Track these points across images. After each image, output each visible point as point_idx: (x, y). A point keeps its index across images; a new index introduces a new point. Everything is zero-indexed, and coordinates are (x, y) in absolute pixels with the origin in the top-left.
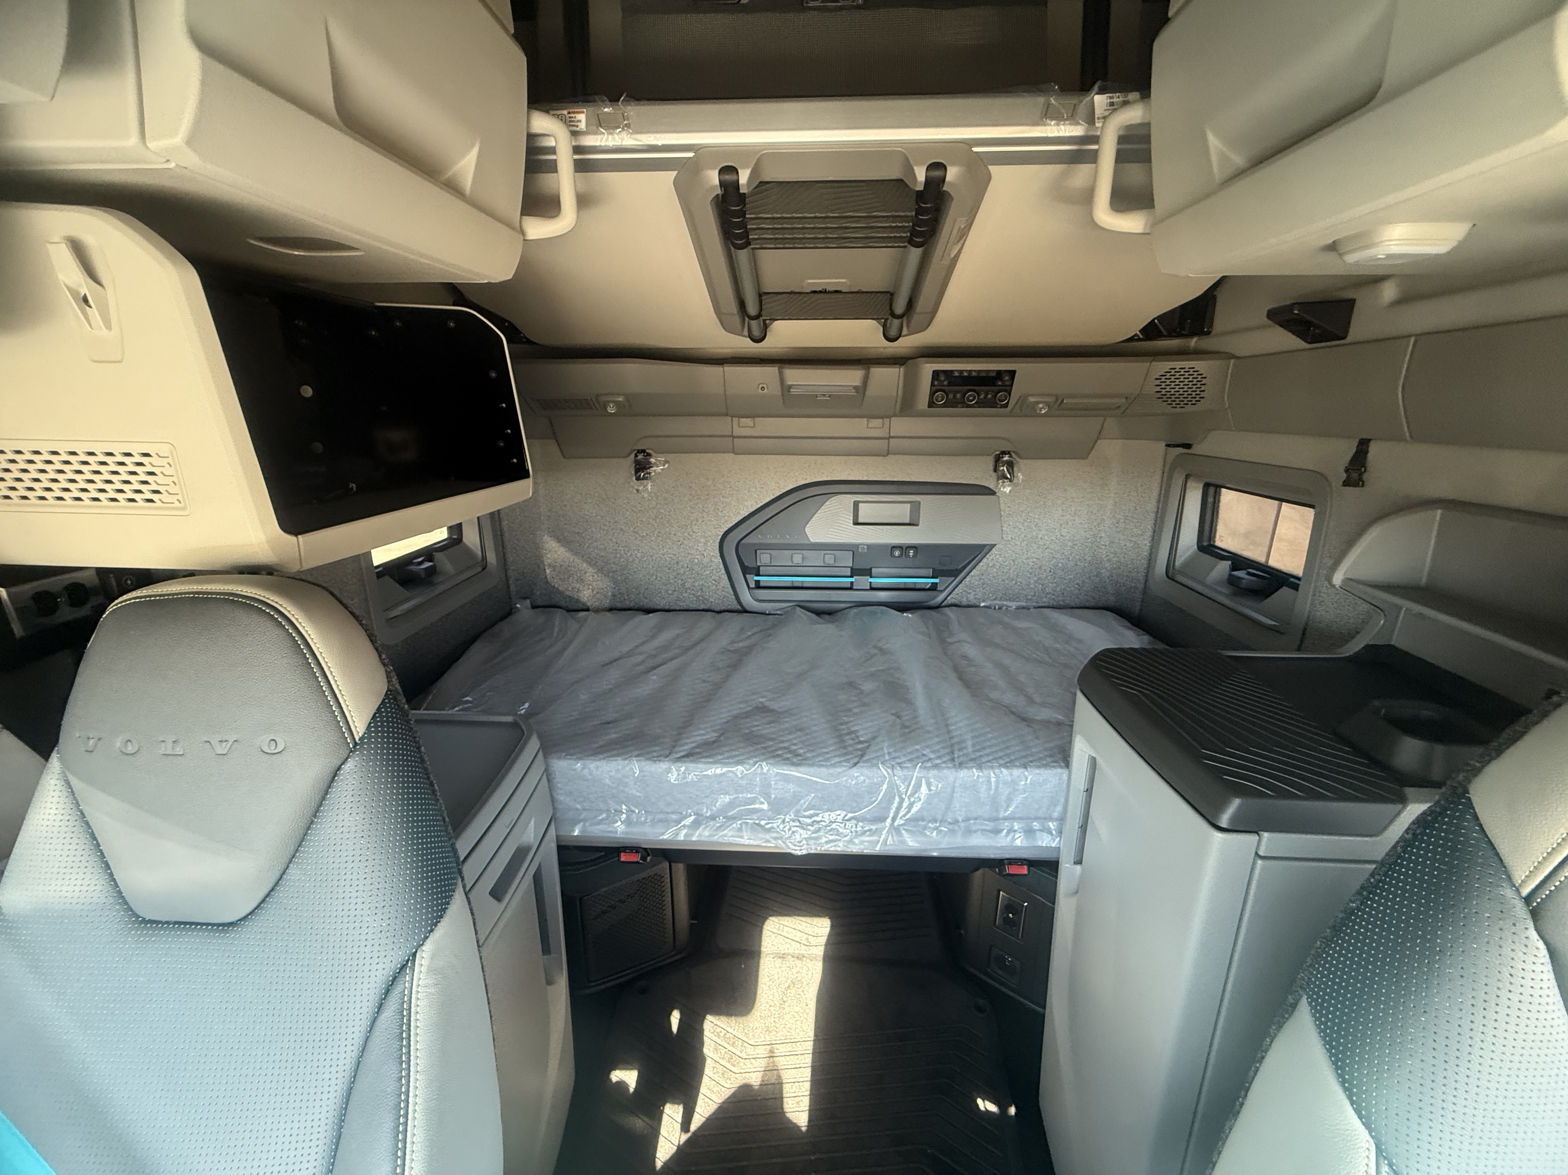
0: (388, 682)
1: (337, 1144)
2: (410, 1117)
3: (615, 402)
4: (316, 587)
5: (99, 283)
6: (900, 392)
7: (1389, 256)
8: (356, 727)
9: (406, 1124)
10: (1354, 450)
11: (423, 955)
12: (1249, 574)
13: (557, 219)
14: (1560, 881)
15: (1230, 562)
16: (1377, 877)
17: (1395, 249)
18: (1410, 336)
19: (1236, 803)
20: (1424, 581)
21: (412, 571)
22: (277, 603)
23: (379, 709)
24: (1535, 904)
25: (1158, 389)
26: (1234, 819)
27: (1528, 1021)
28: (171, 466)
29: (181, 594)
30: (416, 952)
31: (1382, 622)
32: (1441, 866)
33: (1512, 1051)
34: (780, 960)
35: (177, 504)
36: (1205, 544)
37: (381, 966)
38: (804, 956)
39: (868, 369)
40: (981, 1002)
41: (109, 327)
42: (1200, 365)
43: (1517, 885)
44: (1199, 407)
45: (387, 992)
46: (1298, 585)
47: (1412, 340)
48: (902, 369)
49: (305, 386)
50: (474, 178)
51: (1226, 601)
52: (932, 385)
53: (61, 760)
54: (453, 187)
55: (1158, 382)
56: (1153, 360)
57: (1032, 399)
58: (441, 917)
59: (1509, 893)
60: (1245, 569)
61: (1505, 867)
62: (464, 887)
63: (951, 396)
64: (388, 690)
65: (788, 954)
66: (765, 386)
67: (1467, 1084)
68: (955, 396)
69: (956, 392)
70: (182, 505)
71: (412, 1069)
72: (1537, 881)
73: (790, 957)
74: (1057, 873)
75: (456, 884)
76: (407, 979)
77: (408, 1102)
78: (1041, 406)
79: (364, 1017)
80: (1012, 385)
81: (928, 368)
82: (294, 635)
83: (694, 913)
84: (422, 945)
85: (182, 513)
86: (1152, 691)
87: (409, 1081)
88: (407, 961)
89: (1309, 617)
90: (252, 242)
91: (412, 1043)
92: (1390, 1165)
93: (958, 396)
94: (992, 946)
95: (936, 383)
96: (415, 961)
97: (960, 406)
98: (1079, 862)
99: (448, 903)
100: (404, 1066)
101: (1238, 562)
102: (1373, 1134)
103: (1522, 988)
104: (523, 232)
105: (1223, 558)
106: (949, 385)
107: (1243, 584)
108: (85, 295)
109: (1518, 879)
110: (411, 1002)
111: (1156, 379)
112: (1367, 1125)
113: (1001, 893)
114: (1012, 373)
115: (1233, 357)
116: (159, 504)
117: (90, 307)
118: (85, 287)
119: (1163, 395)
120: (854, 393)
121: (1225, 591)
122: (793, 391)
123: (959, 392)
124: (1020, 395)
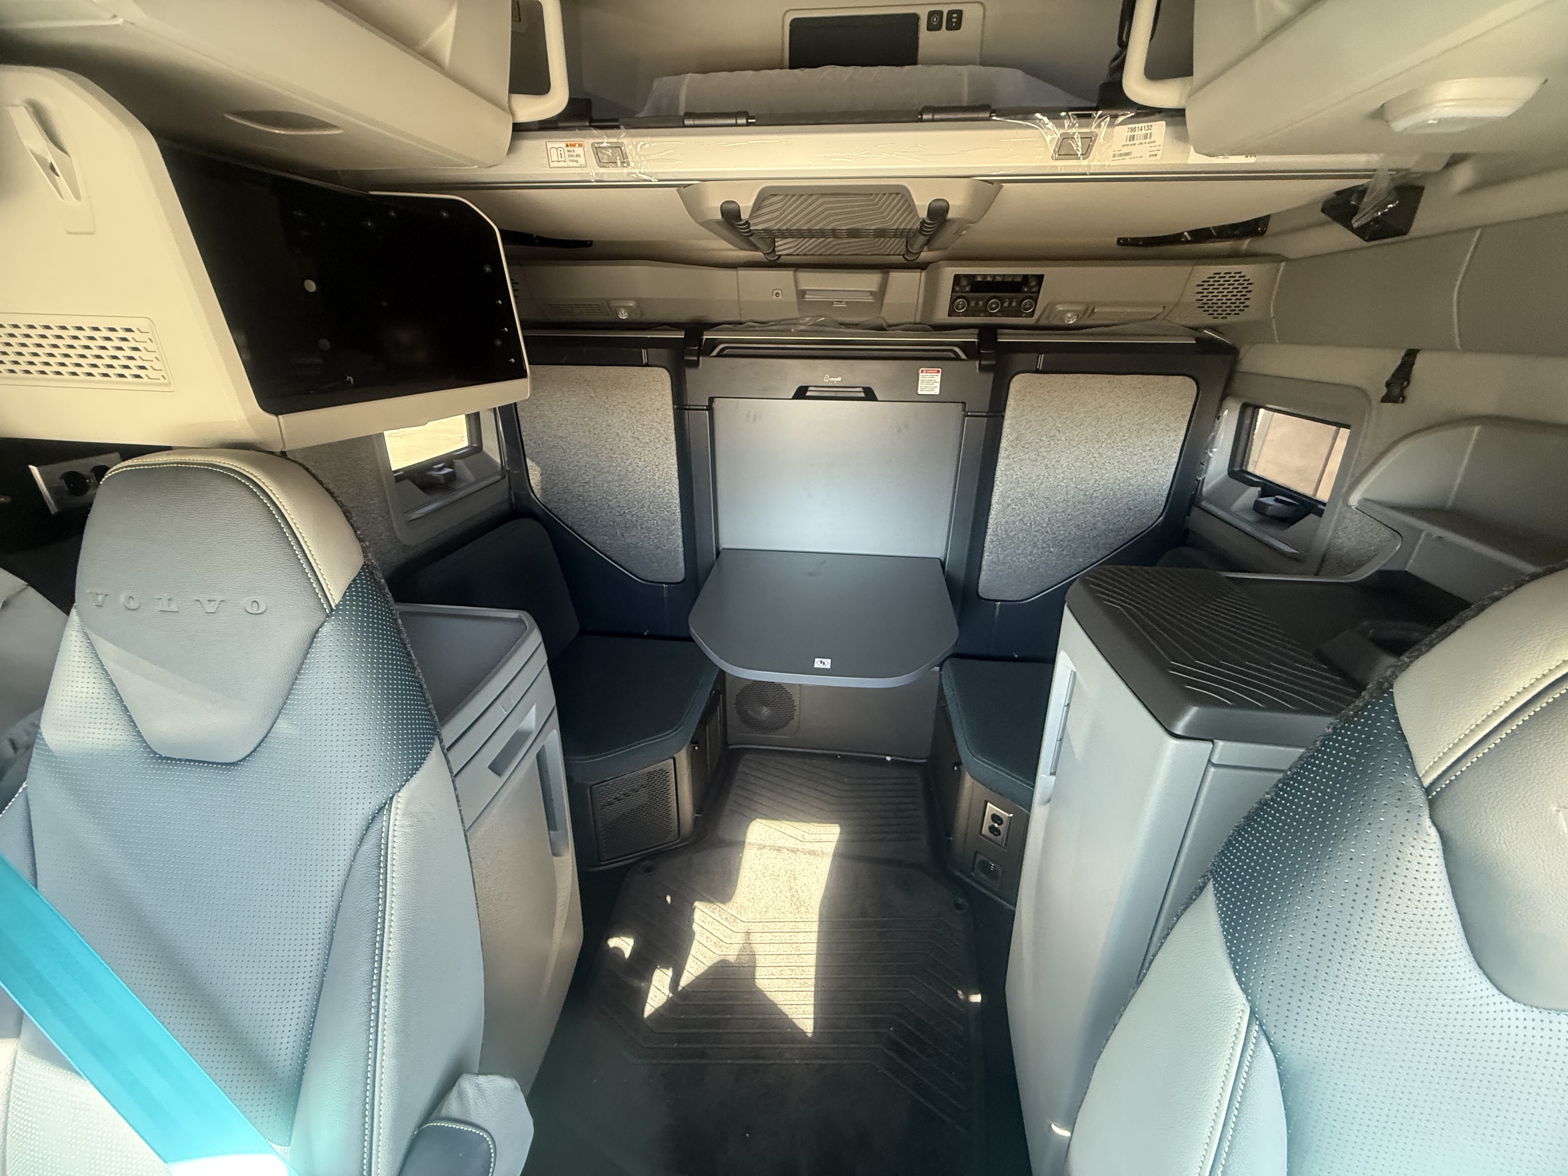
0: (364, 557)
1: (330, 949)
2: (386, 930)
3: (625, 307)
4: (294, 464)
5: (66, 152)
6: (921, 300)
7: (1442, 122)
8: (332, 595)
9: (382, 935)
10: (1399, 363)
11: (399, 800)
12: (1277, 500)
13: (544, 96)
14: (1461, 771)
15: (1259, 489)
16: (1295, 770)
17: (1449, 111)
18: (1476, 228)
19: (1193, 711)
20: (1450, 504)
21: (431, 475)
22: (252, 474)
23: (354, 580)
24: (1434, 793)
25: (1199, 297)
26: (1188, 727)
27: (1409, 902)
28: (152, 341)
29: (166, 464)
30: (393, 797)
31: (1398, 547)
32: (1352, 758)
33: (1389, 928)
34: (776, 852)
35: (162, 380)
36: (1236, 469)
37: (360, 806)
38: (798, 850)
39: (888, 273)
40: (961, 900)
41: (78, 197)
42: (1248, 270)
43: (1421, 775)
44: (1243, 317)
45: (368, 828)
46: (1323, 511)
47: (1478, 232)
48: (923, 274)
49: (308, 281)
50: (453, 48)
51: (1248, 529)
52: (953, 290)
53: (79, 614)
54: (429, 58)
55: (1200, 289)
56: (1195, 265)
57: (1060, 308)
58: (417, 769)
59: (1411, 782)
60: (1274, 496)
61: (1412, 758)
62: (442, 748)
63: (972, 304)
64: (365, 564)
65: (784, 848)
66: (780, 292)
67: (1341, 956)
68: (977, 304)
69: (977, 300)
70: (166, 381)
71: (388, 892)
72: (1439, 771)
73: (785, 850)
74: (1034, 783)
75: (432, 744)
76: (385, 819)
77: (384, 919)
78: (1069, 315)
79: (347, 847)
80: (1039, 292)
81: (949, 273)
82: (268, 505)
83: (699, 807)
84: (399, 791)
85: (167, 389)
86: (1134, 606)
87: (385, 902)
88: (385, 804)
89: (1329, 545)
90: (231, 118)
91: (388, 872)
92: (1261, 1025)
93: (981, 303)
94: (977, 852)
95: (957, 289)
96: (391, 804)
97: (982, 314)
98: (1053, 774)
99: (424, 759)
100: (381, 889)
101: (1268, 488)
102: (1249, 998)
103: (1407, 871)
104: (513, 114)
105: (1253, 484)
106: (972, 291)
107: (1269, 511)
108: (51, 164)
109: (1421, 771)
110: (388, 838)
111: (1198, 285)
112: (1245, 991)
113: (989, 804)
114: (1040, 278)
115: (1285, 259)
116: (146, 380)
117: (58, 175)
118: (50, 155)
119: (1204, 304)
120: (870, 300)
121: (1251, 517)
122: (808, 297)
123: (981, 299)
124: (1047, 303)
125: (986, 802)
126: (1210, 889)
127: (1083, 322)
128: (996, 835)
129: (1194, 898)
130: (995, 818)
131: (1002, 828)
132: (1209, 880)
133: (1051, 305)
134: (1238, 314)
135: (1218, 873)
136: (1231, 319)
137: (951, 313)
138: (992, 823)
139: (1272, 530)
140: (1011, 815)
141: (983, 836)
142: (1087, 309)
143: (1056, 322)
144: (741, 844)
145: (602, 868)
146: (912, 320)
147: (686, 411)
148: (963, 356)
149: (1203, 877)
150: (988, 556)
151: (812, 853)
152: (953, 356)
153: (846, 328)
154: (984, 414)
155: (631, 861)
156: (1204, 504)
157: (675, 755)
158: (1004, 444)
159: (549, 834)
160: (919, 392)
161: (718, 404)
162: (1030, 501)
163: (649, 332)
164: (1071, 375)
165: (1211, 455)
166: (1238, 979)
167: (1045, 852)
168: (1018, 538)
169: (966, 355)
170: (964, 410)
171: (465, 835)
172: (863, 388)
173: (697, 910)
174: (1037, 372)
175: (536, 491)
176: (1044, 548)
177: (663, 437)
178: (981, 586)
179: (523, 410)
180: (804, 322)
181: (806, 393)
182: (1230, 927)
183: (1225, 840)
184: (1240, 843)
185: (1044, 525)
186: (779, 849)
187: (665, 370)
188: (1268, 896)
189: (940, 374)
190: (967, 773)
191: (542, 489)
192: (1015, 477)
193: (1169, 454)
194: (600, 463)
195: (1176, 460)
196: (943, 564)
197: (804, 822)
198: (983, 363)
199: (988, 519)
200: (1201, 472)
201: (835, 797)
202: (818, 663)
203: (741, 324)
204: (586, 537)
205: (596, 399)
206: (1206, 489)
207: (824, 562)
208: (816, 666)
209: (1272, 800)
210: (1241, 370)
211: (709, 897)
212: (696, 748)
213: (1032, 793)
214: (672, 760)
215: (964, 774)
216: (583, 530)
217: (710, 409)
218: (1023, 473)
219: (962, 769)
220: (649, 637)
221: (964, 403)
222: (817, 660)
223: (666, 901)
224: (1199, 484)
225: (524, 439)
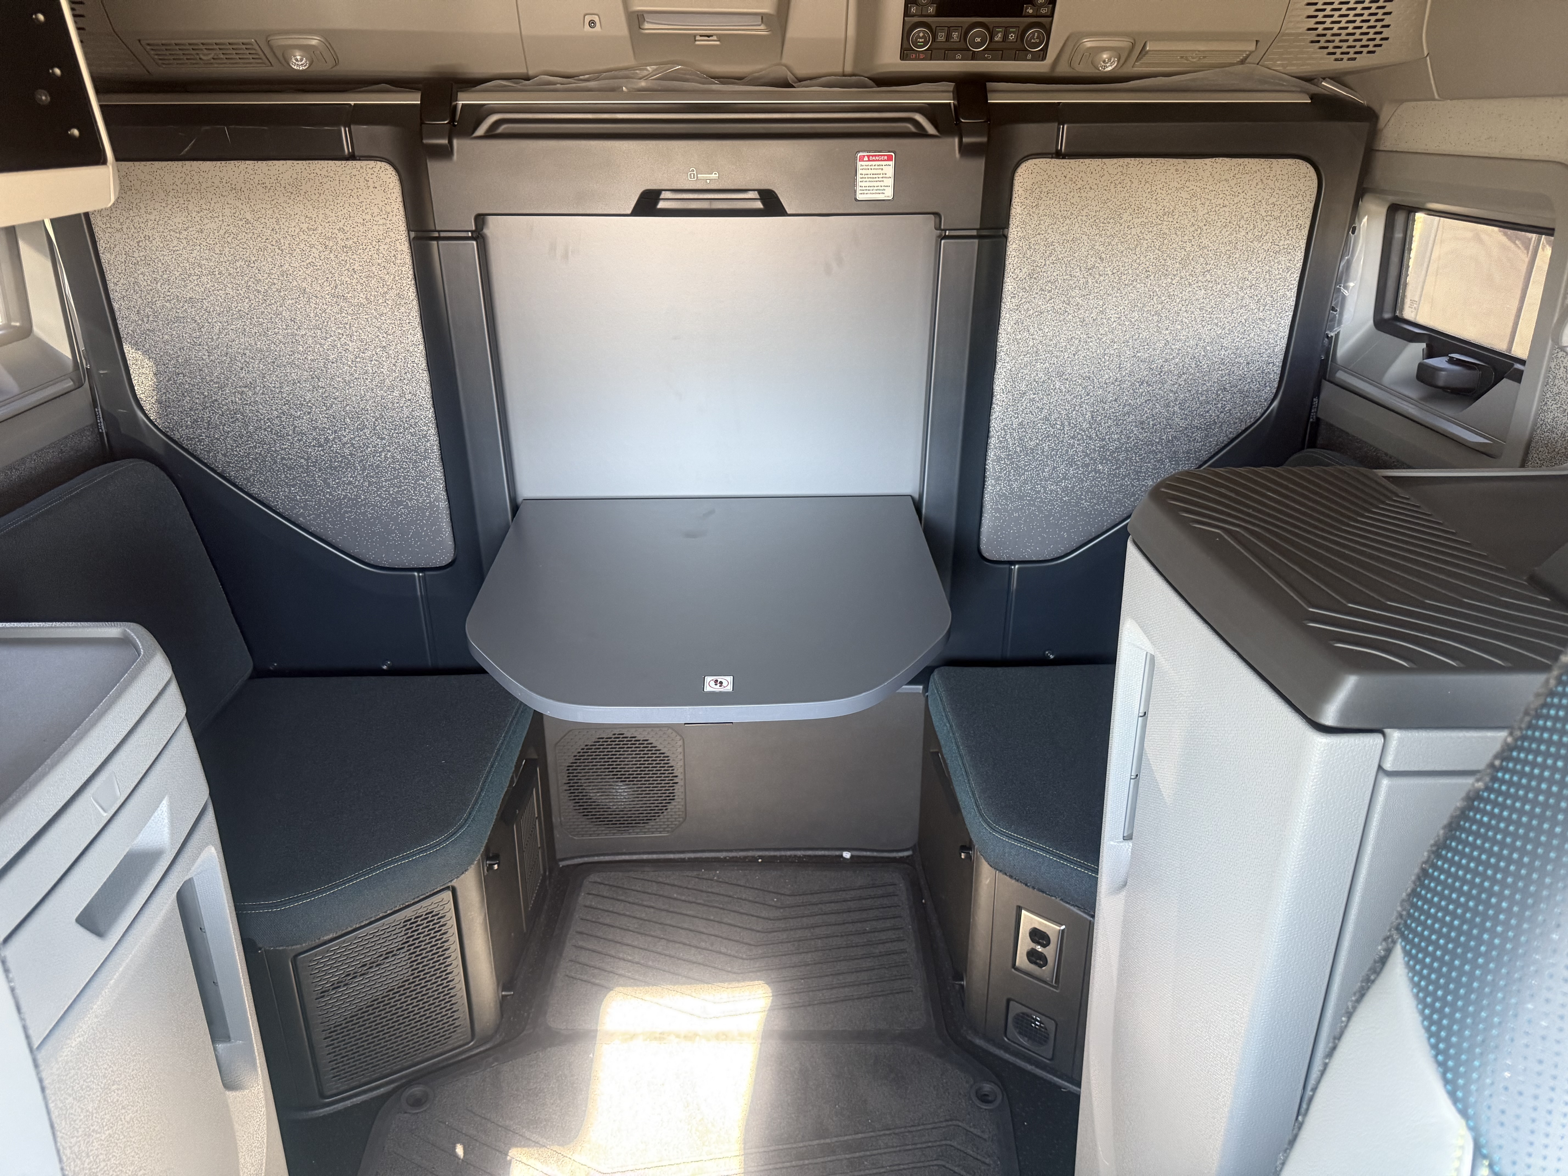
6: (851, 32)
12: (1452, 361)
15: (1424, 345)
19: (1350, 683)
25: (1311, 23)
26: (1347, 710)
34: (655, 1043)
36: (1387, 316)
38: (696, 1035)
40: (987, 1087)
44: (1380, 57)
46: (1521, 373)
51: (1412, 412)
52: (907, 13)
57: (1088, 43)
60: (1446, 355)
63: (941, 37)
65: (669, 1033)
66: (596, 19)
68: (948, 37)
69: (949, 29)
73: (672, 1037)
78: (1105, 56)
80: (1052, 15)
89: (1535, 423)
93: (955, 35)
94: (1009, 1001)
97: (959, 56)
98: (1128, 838)
101: (1437, 343)
102: (1471, 1123)
105: (1413, 338)
106: (938, 14)
107: (1442, 380)
112: (1463, 1113)
113: (1024, 912)
119: (1319, 35)
120: (761, 30)
121: (1413, 394)
122: (649, 27)
123: (956, 27)
124: (1067, 34)
125: (1019, 909)
126: (1398, 958)
127: (1130, 69)
128: (1041, 966)
129: (1372, 977)
130: (1037, 935)
131: (1050, 952)
132: (1394, 942)
133: (1074, 39)
134: (1373, 52)
135: (1408, 927)
136: (1363, 61)
137: (906, 53)
138: (1033, 945)
139: (1449, 410)
140: (1063, 927)
141: (1017, 969)
142: (1133, 45)
143: (1082, 69)
144: (589, 1036)
145: (327, 1110)
146: (839, 70)
147: (435, 243)
148: (930, 129)
149: (1386, 939)
150: (993, 486)
151: (722, 1036)
152: (911, 128)
153: (722, 83)
154: (974, 233)
155: (382, 1090)
156: (1341, 375)
157: (454, 883)
158: (1009, 285)
159: (215, 1049)
160: (860, 197)
161: (495, 228)
162: (1058, 385)
163: (353, 95)
164: (1115, 160)
165: (1346, 292)
166: (1452, 1095)
167: (1125, 973)
168: (1043, 452)
169: (936, 127)
170: (938, 228)
171: (35, 1061)
172: (760, 192)
173: (514, 1164)
174: (1059, 155)
175: (147, 407)
176: (1087, 465)
177: (392, 293)
178: (984, 539)
179: (110, 250)
180: (645, 73)
181: (657, 203)
182: (1434, 1011)
183: (1417, 870)
184: (1441, 870)
185: (1085, 425)
186: (661, 1037)
187: (388, 166)
188: (1491, 946)
189: (892, 163)
190: (983, 860)
191: (159, 402)
192: (1031, 344)
193: (1281, 293)
194: (273, 347)
195: (1292, 302)
196: (918, 506)
197: (702, 982)
198: (966, 140)
199: (989, 421)
200: (1334, 322)
201: (758, 931)
202: (710, 685)
203: (528, 78)
204: (254, 490)
205: (256, 224)
206: (1343, 350)
207: (712, 512)
208: (707, 689)
209: (1487, 789)
210: (1381, 148)
211: (535, 1137)
212: (496, 867)
213: (1094, 883)
214: (450, 893)
215: (978, 866)
216: (248, 479)
217: (479, 236)
218: (1045, 336)
219: (974, 858)
220: (391, 672)
221: (937, 214)
222: (708, 679)
223: (456, 1156)
224: (1330, 343)
225: (116, 306)
